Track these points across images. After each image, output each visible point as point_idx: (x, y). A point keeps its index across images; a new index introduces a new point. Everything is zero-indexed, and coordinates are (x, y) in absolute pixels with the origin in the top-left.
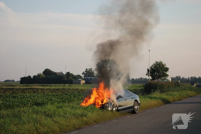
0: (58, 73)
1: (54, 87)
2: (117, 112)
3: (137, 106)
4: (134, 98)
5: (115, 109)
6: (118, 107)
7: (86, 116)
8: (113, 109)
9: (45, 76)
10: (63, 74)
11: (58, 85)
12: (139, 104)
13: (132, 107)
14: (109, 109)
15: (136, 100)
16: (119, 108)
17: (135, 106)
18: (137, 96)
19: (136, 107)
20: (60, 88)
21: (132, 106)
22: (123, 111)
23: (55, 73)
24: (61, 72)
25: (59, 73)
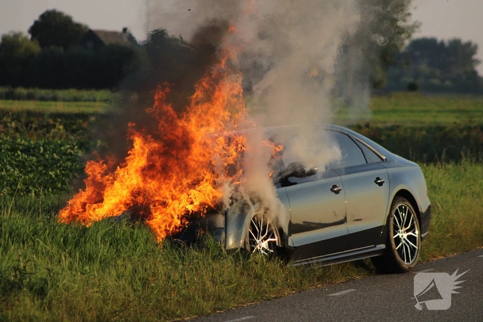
0: (106, 33)
1: (63, 103)
2: (275, 265)
3: (412, 229)
4: (394, 179)
5: (265, 244)
6: (286, 230)
7: (41, 292)
8: (253, 243)
9: (42, 45)
10: (131, 38)
11: (85, 94)
12: (423, 219)
13: (380, 234)
14: (231, 243)
15: (404, 195)
16: (295, 240)
17: (396, 229)
18: (414, 167)
19: (403, 234)
20: (90, 110)
21: (380, 227)
22: (314, 260)
23: (91, 35)
24: (125, 30)
25: (115, 33)
